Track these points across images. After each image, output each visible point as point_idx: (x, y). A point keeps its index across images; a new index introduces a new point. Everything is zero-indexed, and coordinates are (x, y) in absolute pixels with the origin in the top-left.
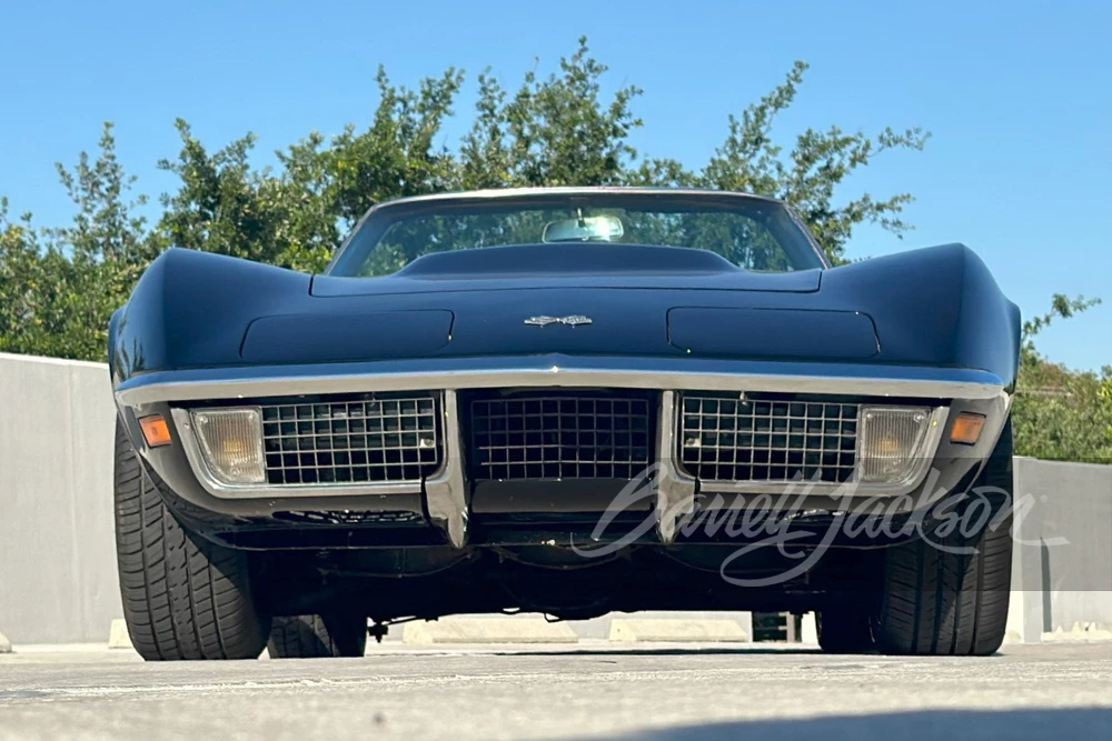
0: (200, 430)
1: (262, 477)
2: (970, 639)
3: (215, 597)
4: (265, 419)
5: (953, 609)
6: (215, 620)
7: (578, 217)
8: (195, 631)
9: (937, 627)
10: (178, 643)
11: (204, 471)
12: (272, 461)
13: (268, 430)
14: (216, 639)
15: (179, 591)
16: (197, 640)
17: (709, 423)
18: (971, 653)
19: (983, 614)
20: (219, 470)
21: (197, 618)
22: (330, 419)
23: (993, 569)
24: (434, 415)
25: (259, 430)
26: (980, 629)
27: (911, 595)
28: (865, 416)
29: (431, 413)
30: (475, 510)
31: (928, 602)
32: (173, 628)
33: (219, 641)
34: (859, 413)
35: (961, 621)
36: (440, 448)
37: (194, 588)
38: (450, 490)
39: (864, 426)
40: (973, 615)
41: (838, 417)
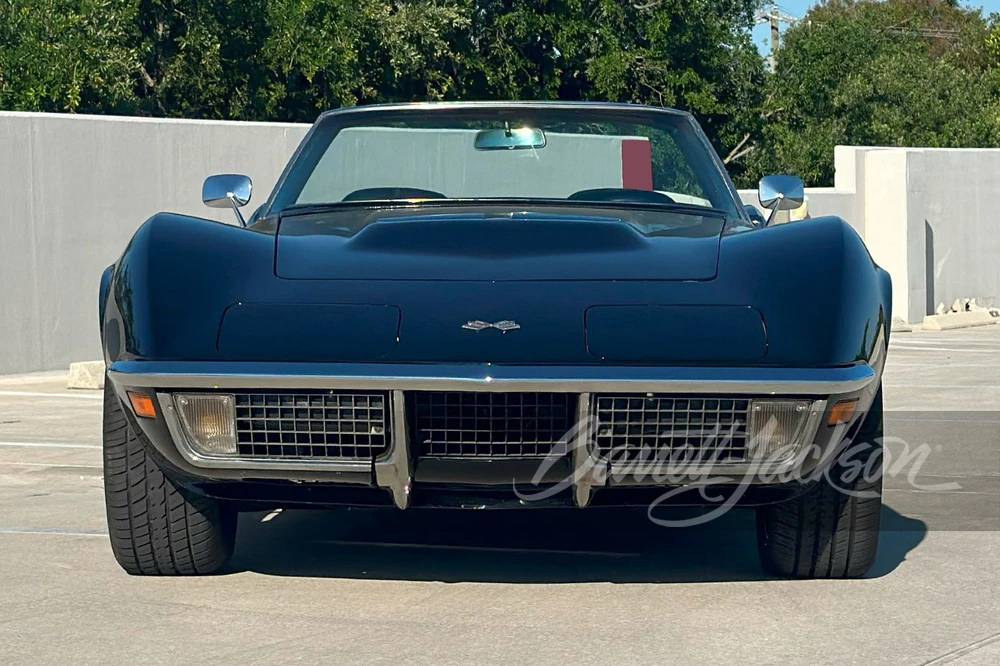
0: (182, 411)
1: (234, 450)
2: (844, 567)
3: (189, 528)
4: (237, 404)
5: (830, 545)
6: (189, 547)
7: (504, 128)
8: (172, 555)
9: (815, 560)
10: (156, 563)
11: (184, 444)
12: (242, 437)
13: (240, 412)
14: (189, 560)
15: (158, 523)
16: (173, 560)
17: (620, 417)
18: (845, 577)
19: (855, 549)
20: (197, 442)
21: (173, 544)
22: (293, 407)
23: (864, 514)
24: (383, 408)
25: (232, 412)
26: (852, 561)
27: (793, 534)
28: (755, 407)
29: (381, 407)
30: (416, 480)
31: (807, 541)
32: (153, 552)
33: (192, 561)
34: (749, 406)
35: (836, 555)
36: (388, 434)
37: (171, 520)
38: (397, 470)
39: (753, 416)
40: (846, 551)
41: (731, 408)
